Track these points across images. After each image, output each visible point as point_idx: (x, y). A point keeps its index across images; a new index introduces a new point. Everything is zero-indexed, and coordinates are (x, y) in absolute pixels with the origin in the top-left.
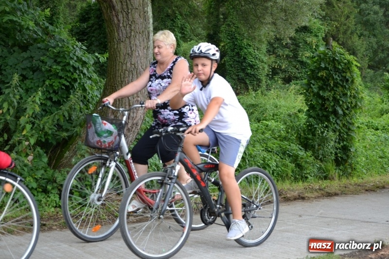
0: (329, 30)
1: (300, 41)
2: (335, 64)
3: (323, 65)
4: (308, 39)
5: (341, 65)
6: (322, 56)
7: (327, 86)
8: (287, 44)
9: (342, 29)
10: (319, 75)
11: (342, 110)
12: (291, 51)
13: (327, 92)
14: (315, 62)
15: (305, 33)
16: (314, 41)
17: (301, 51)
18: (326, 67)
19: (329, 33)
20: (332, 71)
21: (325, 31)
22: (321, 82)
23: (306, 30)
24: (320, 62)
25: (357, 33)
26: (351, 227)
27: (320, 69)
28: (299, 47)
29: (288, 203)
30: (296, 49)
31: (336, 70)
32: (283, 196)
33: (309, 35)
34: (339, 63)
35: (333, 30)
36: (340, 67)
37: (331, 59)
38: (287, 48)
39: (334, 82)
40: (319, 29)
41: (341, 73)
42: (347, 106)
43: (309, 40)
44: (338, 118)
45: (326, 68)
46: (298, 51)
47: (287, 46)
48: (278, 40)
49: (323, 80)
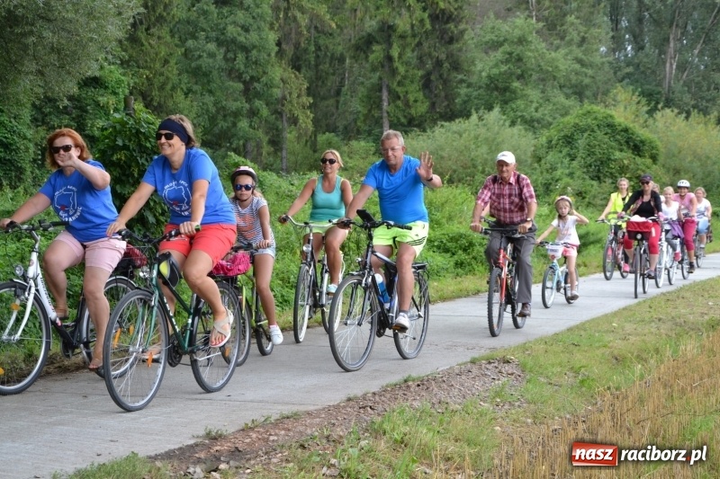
0: (135, 83)
1: (88, 102)
2: (140, 140)
3: (120, 142)
4: (100, 99)
5: (150, 141)
6: (118, 127)
7: (128, 176)
8: (65, 108)
9: (157, 81)
10: (115, 158)
11: (155, 216)
12: (73, 118)
13: (128, 186)
14: (107, 138)
15: (95, 88)
16: (111, 102)
17: (90, 119)
18: (124, 145)
19: (136, 88)
20: (135, 151)
21: (129, 85)
22: (118, 169)
23: (97, 83)
24: (116, 136)
25: (182, 89)
26: (168, 410)
27: (115, 149)
28: (87, 112)
29: (67, 375)
30: (81, 116)
31: (143, 149)
32: (57, 365)
33: (102, 91)
34: (147, 138)
35: (143, 84)
36: (148, 145)
37: (134, 131)
38: (67, 114)
39: (139, 170)
40: (119, 82)
41: (149, 155)
42: (163, 209)
43: (102, 100)
44: (148, 229)
45: (125, 147)
46: (85, 119)
47: (65, 111)
48: (51, 100)
49: (121, 167)
